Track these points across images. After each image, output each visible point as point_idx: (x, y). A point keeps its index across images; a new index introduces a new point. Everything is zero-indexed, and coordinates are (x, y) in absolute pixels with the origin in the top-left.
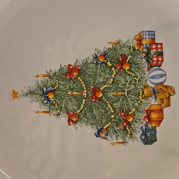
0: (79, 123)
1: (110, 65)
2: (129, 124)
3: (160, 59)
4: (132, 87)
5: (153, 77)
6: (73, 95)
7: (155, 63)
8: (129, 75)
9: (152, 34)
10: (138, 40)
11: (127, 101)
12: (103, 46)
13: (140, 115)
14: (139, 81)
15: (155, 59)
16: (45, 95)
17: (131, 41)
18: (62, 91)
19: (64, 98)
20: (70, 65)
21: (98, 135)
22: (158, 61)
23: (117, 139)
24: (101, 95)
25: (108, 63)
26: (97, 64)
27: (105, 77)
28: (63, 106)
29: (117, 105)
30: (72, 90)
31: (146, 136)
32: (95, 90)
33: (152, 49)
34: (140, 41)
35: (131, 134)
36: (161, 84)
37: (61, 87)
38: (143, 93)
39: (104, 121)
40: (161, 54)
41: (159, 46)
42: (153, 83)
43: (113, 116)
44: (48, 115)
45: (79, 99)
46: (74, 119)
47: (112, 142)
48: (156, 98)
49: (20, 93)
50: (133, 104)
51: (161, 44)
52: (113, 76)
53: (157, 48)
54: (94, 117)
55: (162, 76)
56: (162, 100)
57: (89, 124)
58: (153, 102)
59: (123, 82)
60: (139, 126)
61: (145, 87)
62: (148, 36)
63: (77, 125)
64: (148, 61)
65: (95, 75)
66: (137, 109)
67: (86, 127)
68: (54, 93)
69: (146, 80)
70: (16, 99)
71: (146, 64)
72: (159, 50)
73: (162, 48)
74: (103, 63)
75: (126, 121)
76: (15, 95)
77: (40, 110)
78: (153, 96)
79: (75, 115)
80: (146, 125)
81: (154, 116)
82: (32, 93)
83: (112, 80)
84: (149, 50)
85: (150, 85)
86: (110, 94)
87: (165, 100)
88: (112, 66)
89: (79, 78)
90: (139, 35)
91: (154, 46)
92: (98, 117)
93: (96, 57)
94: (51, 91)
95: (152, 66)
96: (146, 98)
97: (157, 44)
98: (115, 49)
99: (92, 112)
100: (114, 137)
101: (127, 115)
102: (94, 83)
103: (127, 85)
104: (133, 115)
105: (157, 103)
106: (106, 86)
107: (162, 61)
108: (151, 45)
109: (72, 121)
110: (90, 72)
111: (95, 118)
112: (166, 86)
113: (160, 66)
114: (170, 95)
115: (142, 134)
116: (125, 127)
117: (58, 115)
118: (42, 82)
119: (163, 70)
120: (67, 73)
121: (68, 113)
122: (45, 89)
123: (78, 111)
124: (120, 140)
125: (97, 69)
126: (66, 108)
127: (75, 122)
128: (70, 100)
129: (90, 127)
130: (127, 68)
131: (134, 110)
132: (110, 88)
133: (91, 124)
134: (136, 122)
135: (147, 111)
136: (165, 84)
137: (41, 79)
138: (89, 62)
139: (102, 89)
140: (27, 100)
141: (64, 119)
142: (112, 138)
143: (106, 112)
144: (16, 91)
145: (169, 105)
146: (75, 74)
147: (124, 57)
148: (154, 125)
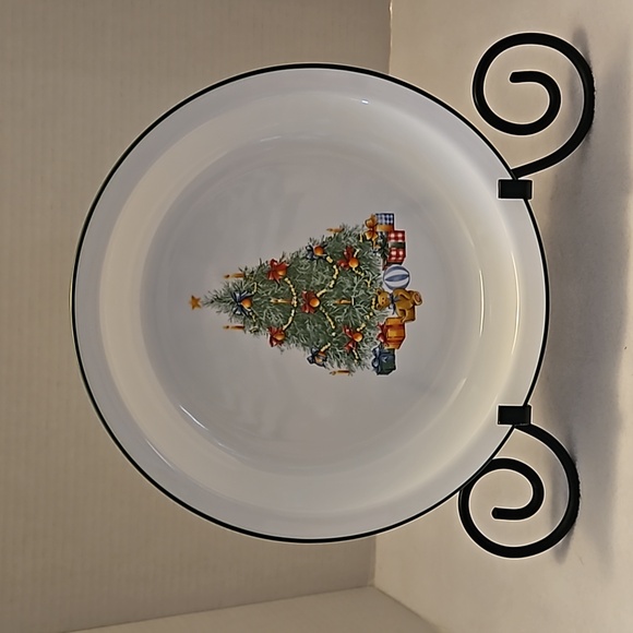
0: (286, 343)
1: (331, 261)
2: (357, 345)
3: (401, 253)
4: (362, 292)
5: (390, 279)
6: (277, 304)
7: (393, 258)
8: (358, 275)
9: (390, 217)
10: (370, 227)
11: (354, 312)
12: (322, 234)
13: (372, 332)
14: (372, 283)
15: (394, 253)
16: (238, 303)
17: (360, 227)
18: (262, 298)
19: (265, 308)
20: (273, 261)
21: (312, 360)
22: (398, 256)
23: (339, 366)
24: (317, 304)
25: (328, 258)
26: (312, 259)
27: (323, 279)
28: (264, 319)
29: (340, 318)
30: (277, 296)
31: (380, 363)
32: (310, 297)
33: (390, 239)
34: (372, 228)
35: (359, 360)
36: (403, 288)
37: (260, 292)
38: (377, 302)
39: (321, 341)
40: (402, 246)
41: (400, 235)
42: (390, 288)
43: (334, 334)
44: (241, 331)
45: (286, 309)
46: (279, 338)
47: (332, 370)
48: (395, 308)
49: (203, 299)
50: (362, 317)
51: (403, 233)
52: (335, 277)
53: (396, 238)
54: (307, 335)
55: (404, 277)
56: (403, 311)
57: (300, 344)
58: (391, 313)
59: (349, 286)
60: (369, 349)
61: (379, 293)
62: (384, 221)
63: (283, 347)
64: (384, 256)
65: (310, 275)
66: (368, 324)
67: (295, 348)
68: (251, 300)
69: (381, 283)
70: (196, 308)
71: (381, 260)
72: (400, 241)
73: (403, 238)
74: (320, 257)
75: (352, 340)
76: (195, 302)
77: (230, 325)
78: (391, 306)
79: (280, 331)
80: (381, 347)
81: (391, 334)
82: (219, 300)
83: (333, 282)
84: (386, 240)
85: (387, 290)
86: (331, 303)
87: (407, 312)
88: (333, 263)
89: (286, 279)
90: (372, 219)
91: (393, 235)
92: (312, 336)
93: (311, 250)
94: (247, 298)
95: (389, 264)
96: (381, 308)
97: (396, 232)
98: (338, 238)
99: (305, 327)
100: (335, 364)
101: (354, 332)
102: (307, 286)
103: (354, 290)
104: (362, 333)
105: (395, 316)
106: (324, 291)
107: (404, 256)
108: (388, 233)
109: (276, 341)
110: (302, 270)
111: (309, 336)
112: (409, 292)
113: (401, 264)
114: (415, 304)
115: (375, 360)
116: (351, 349)
117: (257, 331)
118: (234, 285)
119: (404, 269)
120: (269, 272)
121: (270, 329)
122: (238, 295)
123: (285, 327)
124: (344, 368)
125: (312, 267)
126: (267, 321)
127: (281, 342)
128: (274, 310)
129: (302, 349)
130: (354, 266)
131: (363, 325)
132: (331, 294)
133: (303, 345)
134: (366, 343)
135: (382, 327)
136: (407, 289)
137: (232, 280)
138: (301, 256)
139: (318, 295)
140: (212, 311)
141: (265, 337)
142: (332, 365)
143: (325, 328)
144: (196, 297)
145: (413, 319)
146: (281, 273)
147: (351, 250)
148: (391, 347)
